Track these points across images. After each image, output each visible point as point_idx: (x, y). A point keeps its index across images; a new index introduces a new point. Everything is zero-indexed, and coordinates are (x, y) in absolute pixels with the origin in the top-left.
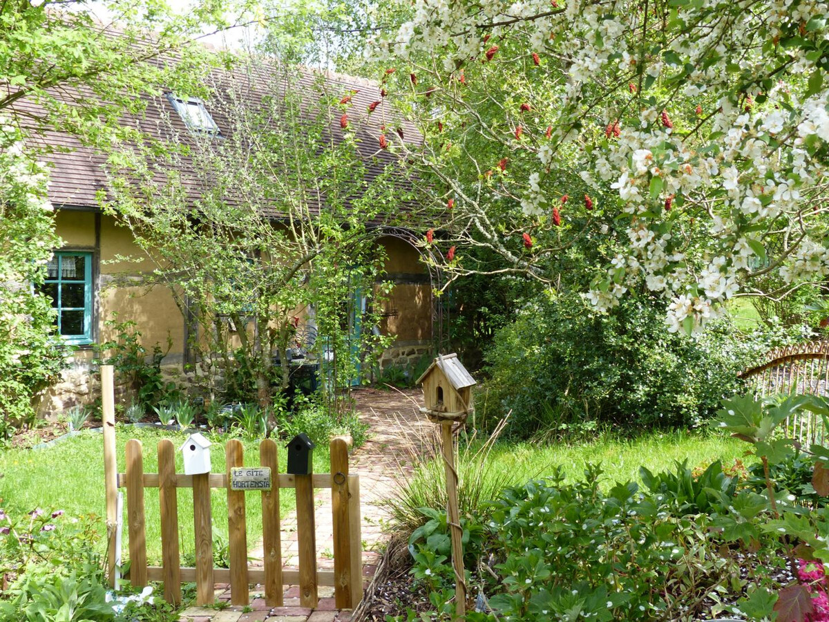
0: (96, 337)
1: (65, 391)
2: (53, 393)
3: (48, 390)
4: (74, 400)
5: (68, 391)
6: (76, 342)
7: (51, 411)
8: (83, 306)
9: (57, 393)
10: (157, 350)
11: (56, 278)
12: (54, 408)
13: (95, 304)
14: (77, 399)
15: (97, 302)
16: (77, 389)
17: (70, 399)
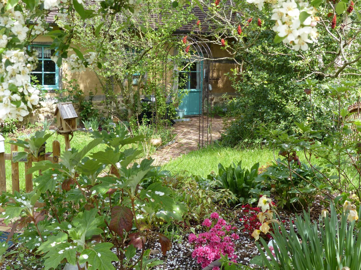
0: (61, 86)
1: (45, 112)
2: (39, 112)
3: (36, 111)
4: (50, 116)
5: (47, 112)
6: (51, 89)
7: (38, 121)
8: (55, 71)
9: (41, 112)
10: (91, 93)
11: (41, 58)
12: (40, 119)
13: (60, 70)
14: (51, 115)
15: (61, 69)
16: (52, 111)
17: (48, 115)
